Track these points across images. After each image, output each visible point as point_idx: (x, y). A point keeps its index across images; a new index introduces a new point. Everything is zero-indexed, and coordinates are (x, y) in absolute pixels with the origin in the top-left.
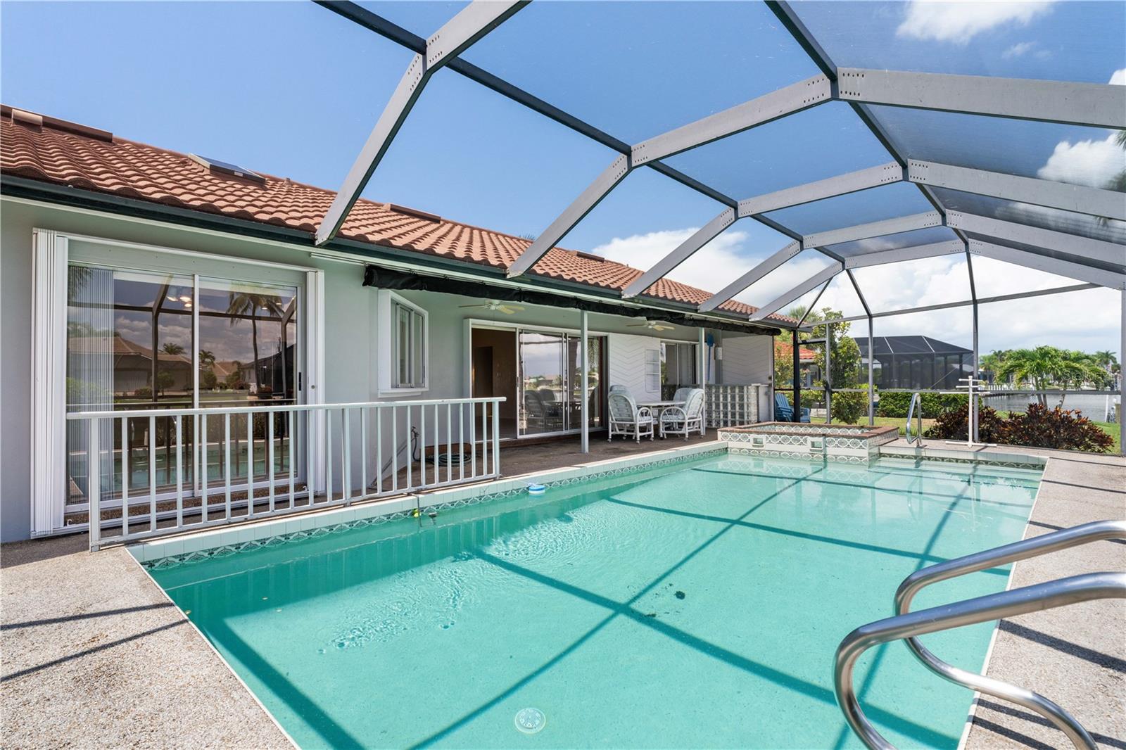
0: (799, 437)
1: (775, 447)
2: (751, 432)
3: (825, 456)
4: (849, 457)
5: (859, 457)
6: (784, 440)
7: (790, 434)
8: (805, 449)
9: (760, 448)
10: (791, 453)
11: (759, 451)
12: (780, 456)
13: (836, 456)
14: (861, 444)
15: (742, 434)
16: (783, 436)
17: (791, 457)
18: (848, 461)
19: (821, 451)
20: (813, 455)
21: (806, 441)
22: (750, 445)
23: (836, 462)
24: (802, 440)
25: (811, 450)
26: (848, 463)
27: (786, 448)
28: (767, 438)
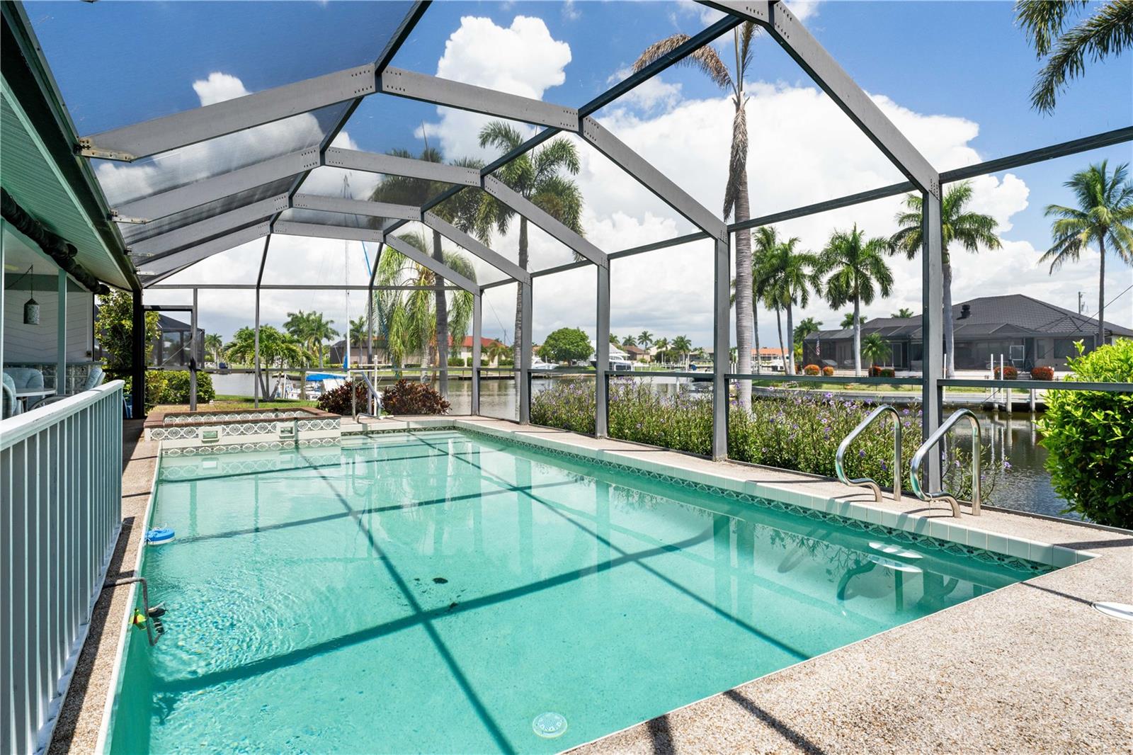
0: (267, 424)
1: (235, 439)
2: (200, 425)
3: (296, 442)
4: (321, 439)
5: (332, 438)
6: (247, 429)
7: (255, 422)
8: (274, 437)
9: (213, 444)
10: (255, 444)
11: (212, 448)
12: (242, 449)
13: (309, 441)
14: (334, 424)
15: (185, 429)
16: (245, 425)
17: (256, 448)
18: (321, 444)
19: (293, 437)
20: (282, 443)
21: (274, 427)
22: (198, 442)
23: (309, 447)
24: (270, 427)
25: (281, 437)
26: (322, 446)
27: (249, 439)
28: (224, 429)
